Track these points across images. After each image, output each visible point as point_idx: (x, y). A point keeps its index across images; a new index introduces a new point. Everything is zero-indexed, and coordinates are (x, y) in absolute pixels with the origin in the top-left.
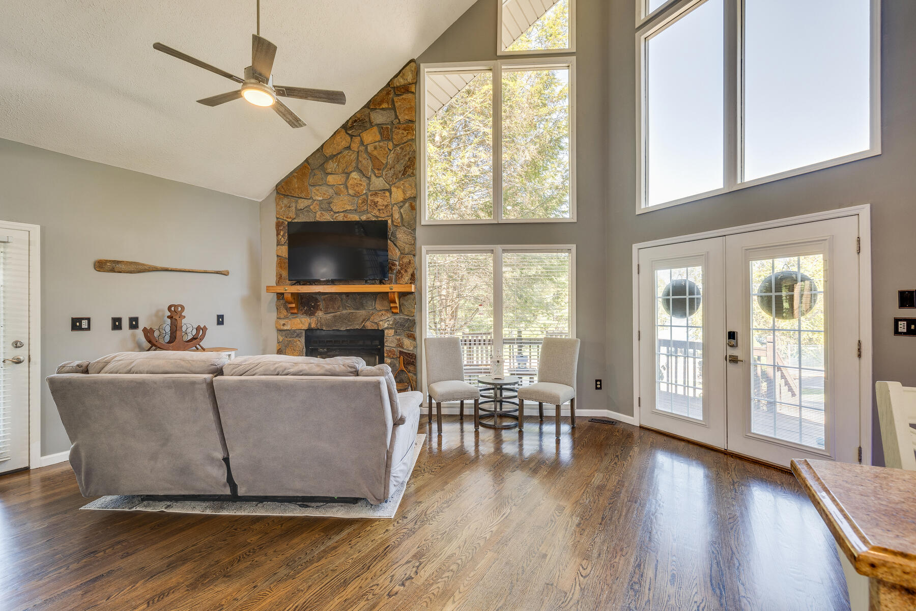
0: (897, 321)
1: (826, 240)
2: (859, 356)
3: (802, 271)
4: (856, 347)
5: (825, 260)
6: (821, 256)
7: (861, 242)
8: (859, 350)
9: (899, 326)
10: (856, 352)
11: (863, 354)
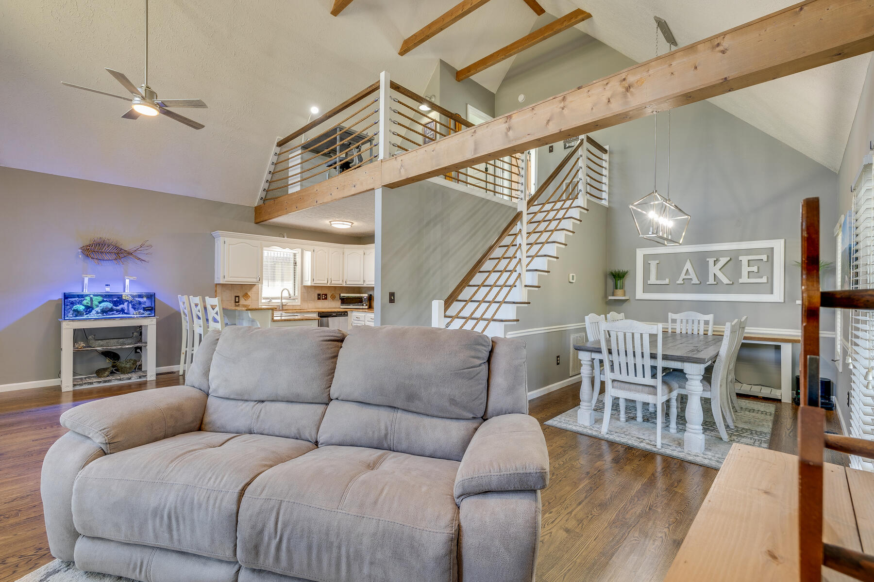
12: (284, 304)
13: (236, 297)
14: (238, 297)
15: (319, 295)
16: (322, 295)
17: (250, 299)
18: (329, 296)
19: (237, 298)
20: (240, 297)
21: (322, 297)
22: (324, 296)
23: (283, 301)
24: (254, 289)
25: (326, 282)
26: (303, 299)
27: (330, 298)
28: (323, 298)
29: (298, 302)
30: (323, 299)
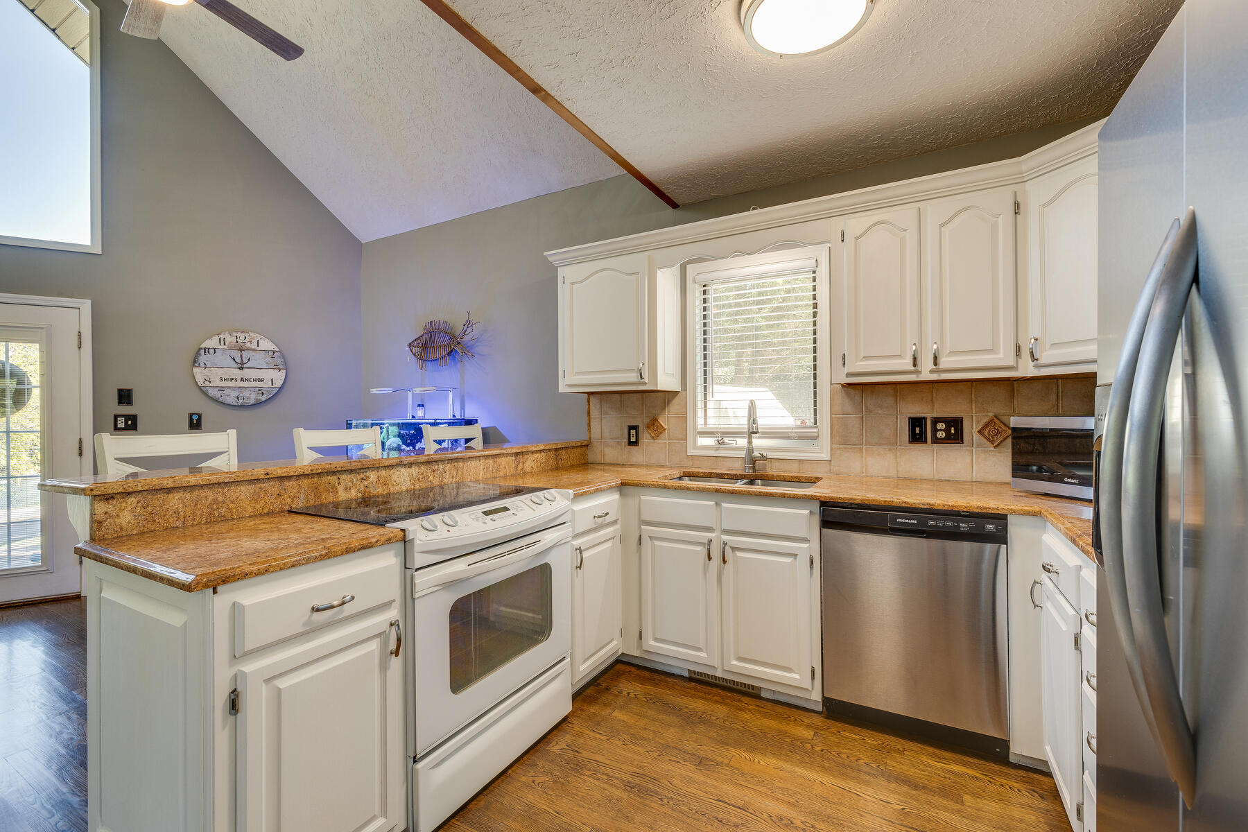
0: (116, 417)
1: (42, 328)
2: (81, 454)
3: (11, 361)
4: (77, 446)
5: (41, 351)
6: (37, 346)
7: (82, 338)
8: (80, 448)
9: (119, 422)
10: (77, 451)
11: (84, 452)
12: (756, 454)
13: (630, 428)
14: (636, 428)
15: (916, 422)
16: (936, 421)
17: (665, 435)
18: (971, 429)
19: (633, 432)
20: (641, 429)
21: (935, 430)
22: (941, 426)
23: (757, 442)
24: (674, 406)
25: (907, 364)
26: (843, 439)
27: (976, 437)
28: (941, 435)
29: (821, 451)
30: (936, 440)
